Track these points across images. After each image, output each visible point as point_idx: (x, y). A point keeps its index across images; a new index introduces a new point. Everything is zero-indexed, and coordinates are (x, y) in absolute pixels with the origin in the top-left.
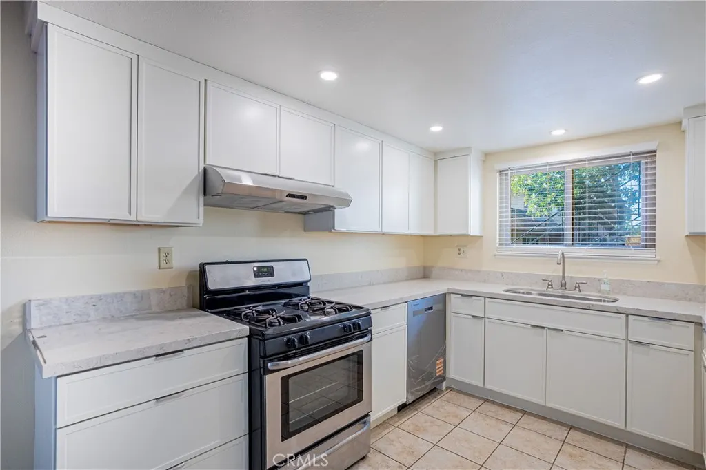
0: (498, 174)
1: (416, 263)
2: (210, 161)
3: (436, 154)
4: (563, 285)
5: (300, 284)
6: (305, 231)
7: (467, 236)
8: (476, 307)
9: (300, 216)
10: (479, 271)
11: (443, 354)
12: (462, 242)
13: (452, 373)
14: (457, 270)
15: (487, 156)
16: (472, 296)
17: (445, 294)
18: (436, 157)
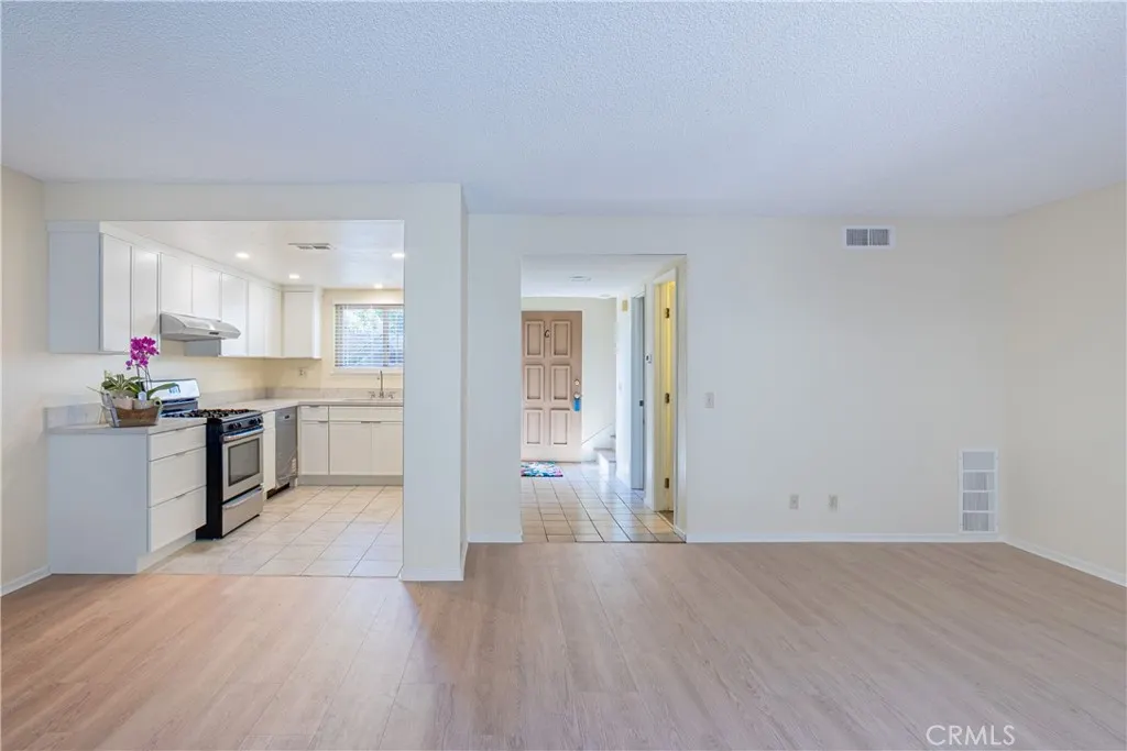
0: (334, 308)
1: (260, 384)
2: (165, 310)
3: (282, 286)
4: (382, 395)
5: (192, 399)
6: (185, 355)
7: (311, 359)
8: (322, 414)
9: (182, 343)
10: (319, 389)
11: (296, 456)
12: (304, 364)
13: (303, 471)
14: (298, 389)
15: (326, 291)
16: (317, 406)
17: (296, 407)
18: (283, 290)
